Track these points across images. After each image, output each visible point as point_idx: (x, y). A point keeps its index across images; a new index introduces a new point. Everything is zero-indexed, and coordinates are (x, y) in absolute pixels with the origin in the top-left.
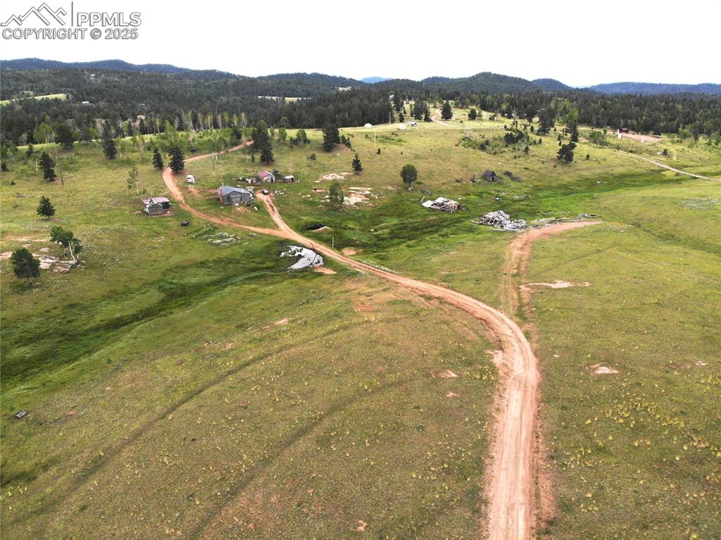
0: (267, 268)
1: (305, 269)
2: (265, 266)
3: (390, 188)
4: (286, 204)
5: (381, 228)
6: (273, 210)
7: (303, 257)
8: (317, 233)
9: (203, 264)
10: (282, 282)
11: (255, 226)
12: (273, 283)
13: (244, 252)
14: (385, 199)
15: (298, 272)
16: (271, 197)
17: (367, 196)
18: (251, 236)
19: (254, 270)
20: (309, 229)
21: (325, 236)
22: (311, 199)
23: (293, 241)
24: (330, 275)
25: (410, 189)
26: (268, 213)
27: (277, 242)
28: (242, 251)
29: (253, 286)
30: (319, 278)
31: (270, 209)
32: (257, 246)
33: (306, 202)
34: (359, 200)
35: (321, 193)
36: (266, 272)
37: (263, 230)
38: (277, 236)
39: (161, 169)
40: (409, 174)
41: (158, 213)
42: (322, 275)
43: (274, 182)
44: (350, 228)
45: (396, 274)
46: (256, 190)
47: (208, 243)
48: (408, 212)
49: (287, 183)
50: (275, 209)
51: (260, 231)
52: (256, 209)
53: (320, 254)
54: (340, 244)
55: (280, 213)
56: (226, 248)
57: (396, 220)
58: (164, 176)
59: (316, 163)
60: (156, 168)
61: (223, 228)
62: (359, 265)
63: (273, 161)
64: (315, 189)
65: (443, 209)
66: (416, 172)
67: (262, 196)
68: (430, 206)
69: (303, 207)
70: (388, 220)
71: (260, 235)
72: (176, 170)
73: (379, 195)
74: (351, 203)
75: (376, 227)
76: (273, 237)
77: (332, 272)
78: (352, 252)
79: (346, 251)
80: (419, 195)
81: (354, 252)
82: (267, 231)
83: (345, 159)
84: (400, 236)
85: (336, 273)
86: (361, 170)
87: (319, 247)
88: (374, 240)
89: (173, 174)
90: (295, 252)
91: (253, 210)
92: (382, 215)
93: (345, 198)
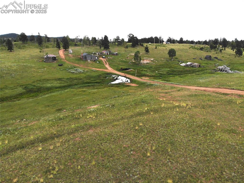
4: (113, 62)
8: (127, 72)
14: (161, 62)
17: (152, 61)
20: (123, 70)
30: (127, 87)
32: (94, 74)
35: (130, 59)
36: (96, 84)
37: (99, 70)
38: (106, 72)
39: (60, 49)
40: (172, 53)
41: (49, 61)
42: (129, 86)
43: (108, 55)
44: (144, 71)
45: (181, 85)
46: (99, 57)
47: (68, 72)
48: (173, 67)
49: (114, 55)
50: (107, 63)
51: (97, 69)
52: (98, 62)
53: (129, 78)
54: (140, 75)
55: (109, 64)
56: (77, 74)
57: (169, 69)
58: (60, 51)
59: (128, 50)
60: (57, 49)
61: (79, 68)
62: (153, 82)
63: (109, 49)
64: (127, 58)
65: (192, 66)
66: (176, 52)
67: (102, 59)
68: (184, 65)
69: (121, 63)
70: (164, 69)
71: (97, 70)
72: (65, 49)
73: (158, 61)
74: (144, 63)
75: (158, 71)
76: (104, 72)
77: (136, 85)
78: (147, 78)
79: (143, 78)
80: (177, 62)
81: (149, 78)
82: (101, 70)
83: (141, 50)
84: (173, 74)
85: (138, 85)
86: (149, 52)
87: (128, 76)
88: (159, 75)
89: (64, 51)
90: (114, 77)
91: (96, 63)
92: (160, 67)
93: (141, 61)
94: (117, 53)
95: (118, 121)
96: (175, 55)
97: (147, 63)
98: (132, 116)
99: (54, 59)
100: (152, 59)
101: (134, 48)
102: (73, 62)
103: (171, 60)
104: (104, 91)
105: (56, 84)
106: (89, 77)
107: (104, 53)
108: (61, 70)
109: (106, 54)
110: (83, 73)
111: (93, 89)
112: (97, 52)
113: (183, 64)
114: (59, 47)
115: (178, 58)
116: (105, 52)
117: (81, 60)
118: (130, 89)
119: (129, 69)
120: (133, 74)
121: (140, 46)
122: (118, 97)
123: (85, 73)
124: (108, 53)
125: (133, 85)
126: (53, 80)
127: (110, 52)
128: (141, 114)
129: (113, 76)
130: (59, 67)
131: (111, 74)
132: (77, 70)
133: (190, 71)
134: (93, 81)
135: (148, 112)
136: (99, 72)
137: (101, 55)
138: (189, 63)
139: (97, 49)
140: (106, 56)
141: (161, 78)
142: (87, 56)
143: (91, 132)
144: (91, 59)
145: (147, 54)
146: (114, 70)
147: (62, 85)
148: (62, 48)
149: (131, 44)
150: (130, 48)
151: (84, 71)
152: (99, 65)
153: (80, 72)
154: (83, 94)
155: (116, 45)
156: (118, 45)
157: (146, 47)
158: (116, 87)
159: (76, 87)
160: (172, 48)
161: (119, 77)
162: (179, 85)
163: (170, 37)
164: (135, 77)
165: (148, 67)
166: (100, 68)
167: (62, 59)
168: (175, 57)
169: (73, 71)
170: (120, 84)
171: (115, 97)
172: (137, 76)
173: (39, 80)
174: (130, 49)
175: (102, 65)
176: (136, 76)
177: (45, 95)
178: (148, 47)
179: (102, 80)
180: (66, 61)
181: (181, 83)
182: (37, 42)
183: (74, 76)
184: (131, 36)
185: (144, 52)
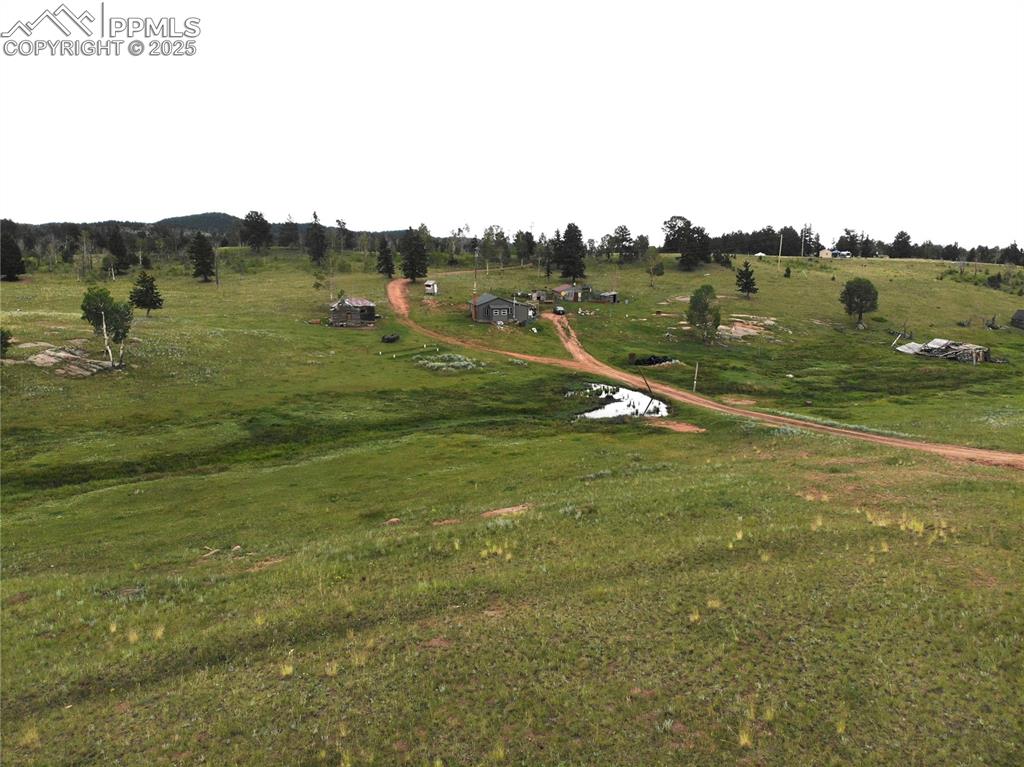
0: (524, 411)
1: (620, 420)
2: (520, 407)
3: (817, 322)
4: (596, 328)
5: (809, 374)
6: (568, 334)
7: (619, 400)
8: (655, 371)
9: (383, 394)
10: (554, 435)
11: (525, 353)
12: (526, 436)
13: (486, 384)
14: (809, 336)
15: (601, 422)
16: (567, 317)
17: (768, 328)
18: (511, 363)
19: (493, 412)
20: (638, 363)
21: (676, 375)
22: (649, 324)
23: (597, 376)
24: (689, 433)
25: (861, 326)
26: (557, 340)
27: (562, 375)
28: (480, 383)
29: (474, 437)
30: (655, 437)
31: (563, 333)
32: (517, 378)
33: (637, 327)
34: (753, 332)
35: (670, 317)
36: (520, 417)
37: (539, 360)
38: (564, 369)
39: (390, 277)
40: (859, 296)
41: (350, 324)
42: (665, 433)
43: (579, 300)
44: (734, 368)
45: (902, 438)
46: (542, 309)
47: (417, 367)
48: (867, 357)
49: (603, 303)
50: (573, 333)
51: (532, 359)
52: (535, 331)
53: (661, 399)
54: (713, 388)
55: (580, 339)
56: (449, 375)
57: (844, 367)
58: (391, 284)
59: (662, 283)
60: (381, 275)
61: (459, 350)
62: (775, 419)
63: (584, 277)
64: (659, 313)
65: (950, 356)
66: (877, 293)
67: (551, 316)
68: (916, 351)
69: (629, 333)
70: (825, 364)
71: (530, 363)
72: (413, 277)
73: (795, 329)
74: (734, 335)
75: (798, 372)
76: (556, 368)
77: (695, 429)
78: (746, 401)
79: (729, 399)
80: (885, 337)
81: (752, 402)
82: (545, 360)
83: (720, 281)
84: (866, 387)
85: (704, 430)
86: (755, 291)
87: (659, 388)
88: (799, 389)
89: (407, 284)
90: (599, 393)
91: (528, 332)
92: (806, 357)
93: (720, 327)
94: (613, 293)
95: (611, 578)
96: (874, 307)
97: (744, 337)
98: (673, 565)
99: (368, 314)
100: (770, 322)
101: (691, 275)
102: (437, 327)
103: (854, 326)
104: (553, 449)
105: (370, 412)
106: (498, 389)
107: (563, 294)
108: (392, 358)
109: (572, 299)
110: (473, 372)
111: (510, 437)
112: (535, 291)
113: (911, 348)
114: (388, 271)
115: (887, 318)
116: (565, 291)
117: (469, 319)
118: (667, 444)
119: (665, 359)
120: (683, 383)
121: (718, 266)
122: (614, 474)
123: (483, 373)
124: (576, 294)
125: (684, 428)
126: (357, 395)
127: (585, 290)
128: (714, 557)
129: (596, 387)
130: (385, 347)
131: (585, 378)
132: (451, 360)
133: (943, 378)
134: (512, 406)
135: (745, 553)
136: (539, 369)
137: (550, 301)
138: (937, 343)
139: (532, 278)
140: (571, 305)
141: (809, 405)
142: (492, 307)
143: (493, 616)
144: (510, 316)
145: (748, 298)
146: (597, 362)
147: (392, 416)
148: (398, 273)
149: (677, 258)
150: (674, 274)
151: (478, 363)
152: (538, 340)
153: (462, 370)
154: (471, 456)
155: (611, 261)
156: (620, 263)
157: (744, 269)
158: (608, 432)
159: (444, 425)
160: (860, 277)
161: (618, 390)
162: (891, 435)
163: (849, 229)
164: (692, 393)
165: (751, 353)
166: (543, 354)
167: (397, 315)
168: (876, 314)
169: (437, 364)
170: (624, 423)
171: (601, 476)
172: (700, 390)
173: (307, 396)
174: (672, 277)
175: (552, 343)
176: (696, 390)
177: (322, 452)
178: (750, 270)
179: (550, 400)
180: (411, 323)
181: (900, 429)
182: (307, 249)
183: (441, 383)
184: (680, 224)
185: (735, 289)
